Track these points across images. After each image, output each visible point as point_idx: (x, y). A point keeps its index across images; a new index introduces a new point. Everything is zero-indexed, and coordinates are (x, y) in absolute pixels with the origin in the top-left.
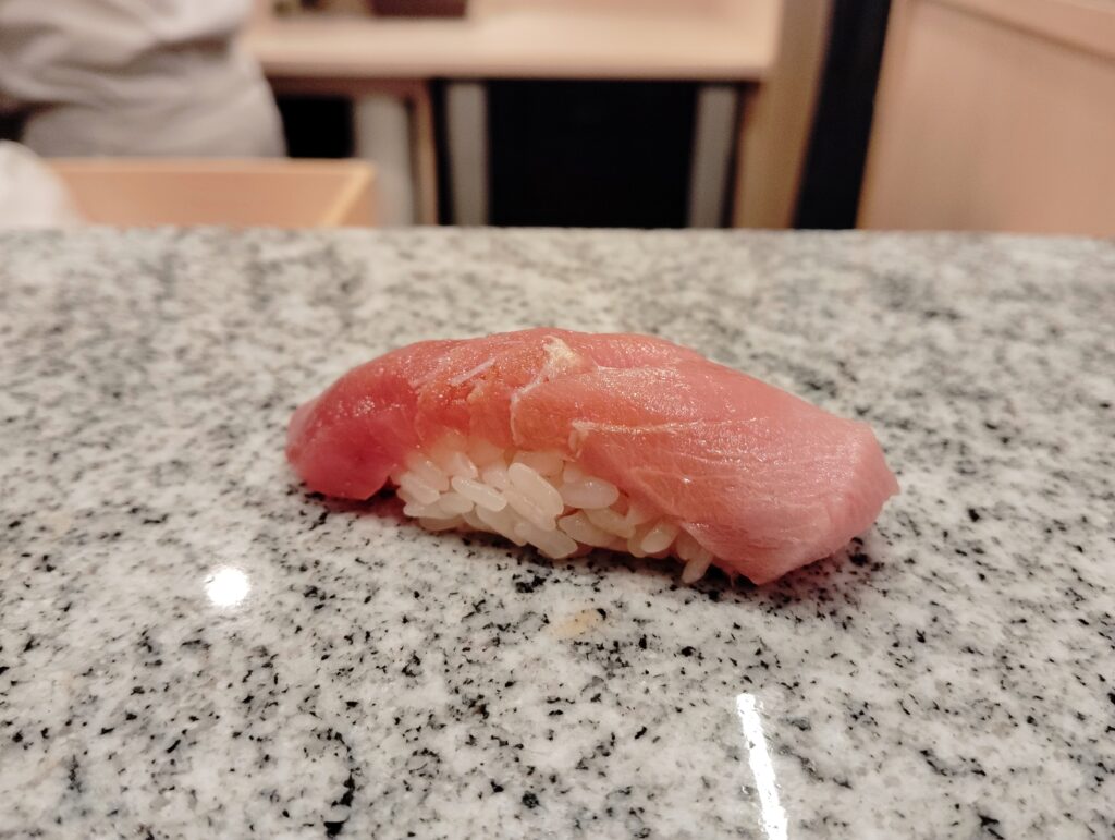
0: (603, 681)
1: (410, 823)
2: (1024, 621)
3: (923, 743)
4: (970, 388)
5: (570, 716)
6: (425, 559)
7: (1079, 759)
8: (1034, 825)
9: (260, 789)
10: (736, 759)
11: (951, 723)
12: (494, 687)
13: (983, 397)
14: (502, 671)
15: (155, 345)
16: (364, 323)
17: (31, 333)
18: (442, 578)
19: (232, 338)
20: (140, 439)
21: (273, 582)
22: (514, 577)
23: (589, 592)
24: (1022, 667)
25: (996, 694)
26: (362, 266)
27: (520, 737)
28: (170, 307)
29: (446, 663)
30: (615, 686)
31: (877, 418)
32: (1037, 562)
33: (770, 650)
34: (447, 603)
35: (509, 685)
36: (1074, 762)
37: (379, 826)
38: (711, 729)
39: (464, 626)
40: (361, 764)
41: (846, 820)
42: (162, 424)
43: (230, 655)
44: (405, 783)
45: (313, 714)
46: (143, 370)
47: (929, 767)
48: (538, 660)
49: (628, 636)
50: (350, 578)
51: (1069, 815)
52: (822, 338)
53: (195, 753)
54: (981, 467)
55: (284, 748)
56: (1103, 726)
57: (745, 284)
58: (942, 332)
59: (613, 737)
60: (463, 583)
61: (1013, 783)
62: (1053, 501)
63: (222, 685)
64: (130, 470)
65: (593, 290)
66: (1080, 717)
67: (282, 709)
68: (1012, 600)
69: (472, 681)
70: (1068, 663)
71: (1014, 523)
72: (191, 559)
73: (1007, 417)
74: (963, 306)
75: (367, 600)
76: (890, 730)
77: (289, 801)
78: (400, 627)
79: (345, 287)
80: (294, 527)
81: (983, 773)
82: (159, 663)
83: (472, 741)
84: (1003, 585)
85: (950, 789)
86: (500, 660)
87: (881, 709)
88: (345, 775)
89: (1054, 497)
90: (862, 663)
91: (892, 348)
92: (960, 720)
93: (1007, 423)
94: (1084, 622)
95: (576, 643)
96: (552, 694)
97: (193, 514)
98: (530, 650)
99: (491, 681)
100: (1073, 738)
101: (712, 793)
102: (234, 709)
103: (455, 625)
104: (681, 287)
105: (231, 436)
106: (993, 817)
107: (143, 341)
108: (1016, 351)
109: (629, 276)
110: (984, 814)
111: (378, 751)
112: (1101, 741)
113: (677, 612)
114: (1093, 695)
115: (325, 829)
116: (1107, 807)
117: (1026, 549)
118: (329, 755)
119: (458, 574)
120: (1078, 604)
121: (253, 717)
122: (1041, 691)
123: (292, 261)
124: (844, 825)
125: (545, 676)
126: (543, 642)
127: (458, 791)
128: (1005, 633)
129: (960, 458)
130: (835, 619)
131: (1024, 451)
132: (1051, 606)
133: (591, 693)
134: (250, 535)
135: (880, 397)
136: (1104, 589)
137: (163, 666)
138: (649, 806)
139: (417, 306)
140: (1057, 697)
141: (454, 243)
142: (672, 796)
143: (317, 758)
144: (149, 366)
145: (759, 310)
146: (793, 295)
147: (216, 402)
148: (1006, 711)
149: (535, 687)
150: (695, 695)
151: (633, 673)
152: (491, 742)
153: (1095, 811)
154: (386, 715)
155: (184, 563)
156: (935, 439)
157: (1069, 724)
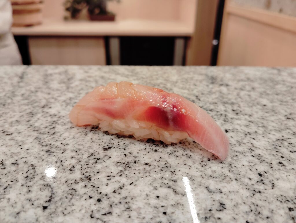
0: (123, 171)
1: (66, 206)
2: (237, 156)
3: (206, 185)
4: (229, 102)
5: (113, 180)
6: (80, 143)
7: (249, 189)
8: (235, 205)
9: (27, 198)
10: (156, 189)
11: (215, 180)
12: (94, 173)
13: (233, 104)
14: (97, 169)
15: (16, 93)
16: (72, 88)
18: (84, 148)
19: (37, 91)
20: (8, 115)
21: (38, 149)
22: (103, 147)
23: (123, 150)
24: (235, 167)
25: (227, 173)
26: (74, 75)
27: (99, 185)
29: (81, 168)
30: (126, 172)
31: (204, 109)
32: (242, 142)
33: (169, 163)
34: (84, 153)
35: (98, 173)
36: (247, 190)
37: (57, 207)
38: (150, 182)
39: (88, 159)
40: (55, 192)
41: (183, 204)
42: (15, 112)
43: (24, 166)
44: (66, 197)
45: (44, 180)
46: (12, 99)
47: (207, 191)
48: (106, 167)
49: (132, 160)
50: (59, 148)
51: (244, 203)
52: (192, 91)
53: (11, 190)
54: (230, 120)
55: (35, 189)
56: (256, 181)
57: (174, 78)
58: (224, 89)
59: (124, 185)
60: (89, 149)
61: (230, 195)
62: (248, 128)
63: (20, 173)
64: (5, 123)
65: (134, 80)
66: (250, 179)
67: (35, 179)
68: (234, 151)
69: (88, 172)
70: (248, 166)
71: (237, 133)
72: (17, 143)
73: (238, 108)
74: (230, 83)
75: (62, 153)
76: (198, 182)
77: (34, 201)
78: (70, 159)
79: (69, 79)
80: (45, 136)
81: (222, 192)
83: (86, 186)
84: (232, 147)
85: (212, 196)
86: (96, 167)
87: (196, 177)
88: (50, 195)
89: (249, 127)
90: (192, 166)
91: (210, 93)
92: (217, 179)
93: (238, 110)
94: (253, 156)
95: (117, 162)
96: (109, 175)
97: (19, 133)
98: (104, 164)
99: (93, 172)
100: (247, 184)
101: (148, 198)
102: (23, 179)
103: (85, 159)
104: (157, 79)
105: (33, 114)
106: (223, 203)
107: (13, 92)
108: (242, 93)
109: (144, 76)
110: (221, 202)
111: (59, 189)
112: (255, 185)
113: (145, 155)
114: (254, 174)
115: (43, 208)
116: (255, 201)
117: (239, 139)
118: (46, 190)
119: (88, 146)
120: (252, 152)
121: (28, 181)
122: (240, 172)
123: (56, 74)
124: (183, 205)
125: (108, 170)
126: (109, 162)
127: (80, 198)
128: (231, 159)
129: (224, 118)
130: (187, 156)
131: (242, 116)
132: (245, 152)
133: (120, 174)
134: (34, 138)
135: (206, 104)
136: (259, 148)
137: (6, 169)
138: (131, 201)
139: (87, 84)
140: (244, 174)
141: (99, 69)
142: (138, 199)
143: (43, 191)
144: (14, 98)
145: (177, 84)
146: (187, 81)
147: (30, 106)
148: (230, 177)
149: (105, 173)
150: (147, 174)
151: (131, 169)
152: (91, 186)
153: (252, 202)
154: (63, 180)
155: (15, 144)
156: (219, 113)
157: (246, 181)
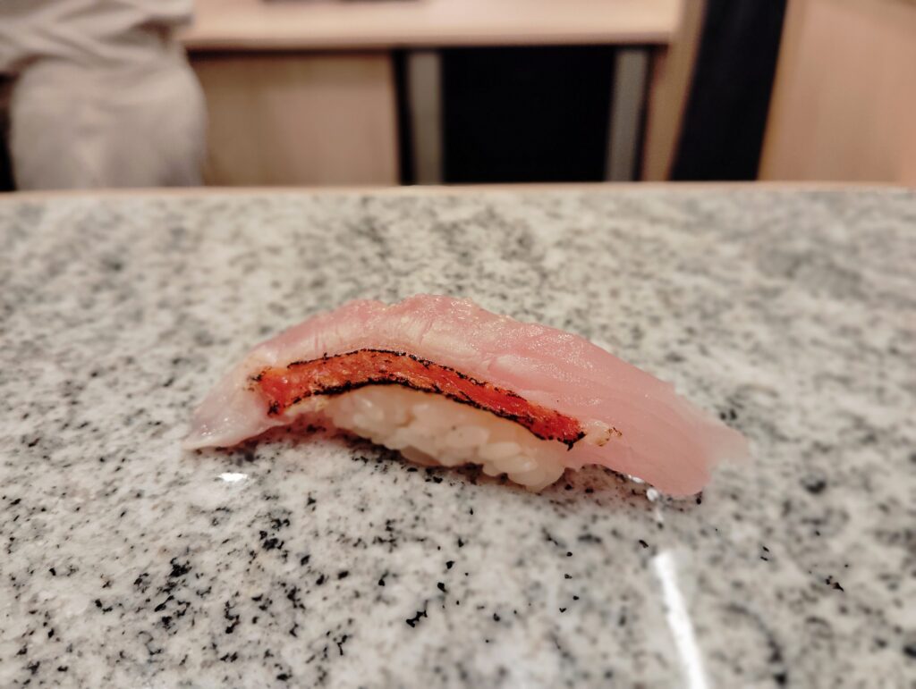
1: (833, 671)
5: (904, 589)
12: (836, 568)
14: (835, 556)
17: (298, 287)
18: (745, 484)
19: (460, 288)
22: (800, 481)
23: (865, 492)
28: (395, 263)
34: (761, 502)
35: (847, 566)
39: (787, 521)
40: (772, 629)
43: (620, 547)
45: (714, 592)
48: (856, 547)
53: (643, 625)
69: (817, 565)
77: (735, 660)
78: (737, 523)
82: (570, 554)
86: (829, 548)
88: (764, 638)
96: (881, 572)
103: (778, 521)
111: (778, 620)
115: (774, 680)
119: (756, 479)
127: (855, 648)
137: (574, 557)
143: (737, 626)
